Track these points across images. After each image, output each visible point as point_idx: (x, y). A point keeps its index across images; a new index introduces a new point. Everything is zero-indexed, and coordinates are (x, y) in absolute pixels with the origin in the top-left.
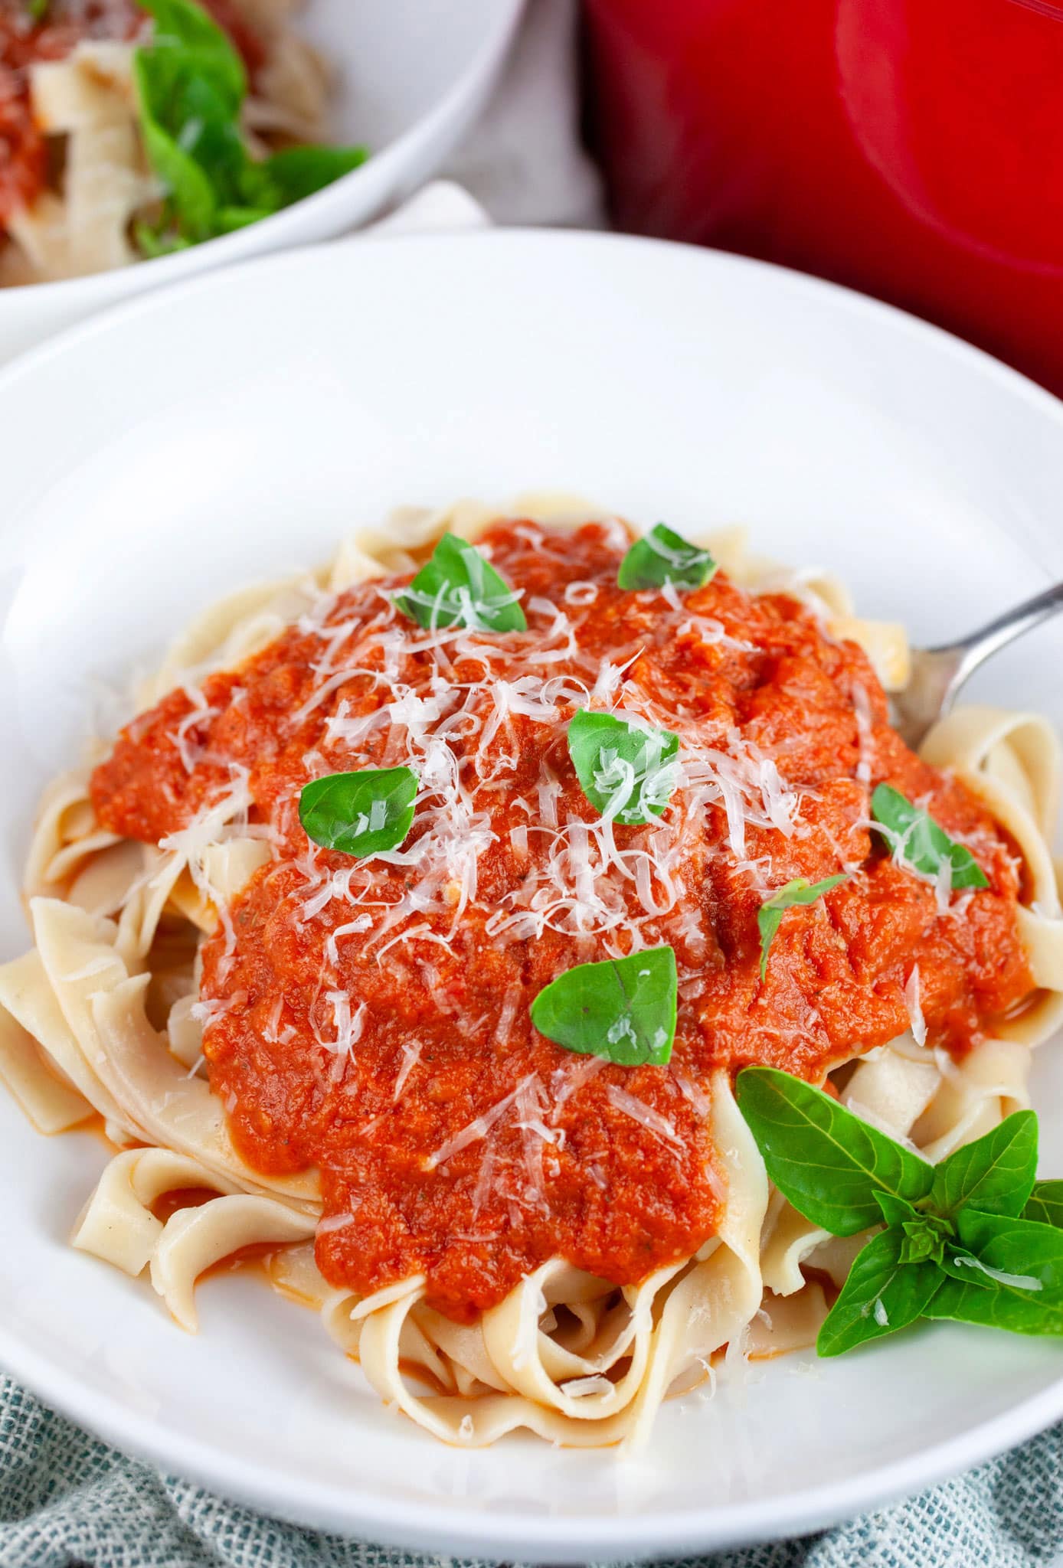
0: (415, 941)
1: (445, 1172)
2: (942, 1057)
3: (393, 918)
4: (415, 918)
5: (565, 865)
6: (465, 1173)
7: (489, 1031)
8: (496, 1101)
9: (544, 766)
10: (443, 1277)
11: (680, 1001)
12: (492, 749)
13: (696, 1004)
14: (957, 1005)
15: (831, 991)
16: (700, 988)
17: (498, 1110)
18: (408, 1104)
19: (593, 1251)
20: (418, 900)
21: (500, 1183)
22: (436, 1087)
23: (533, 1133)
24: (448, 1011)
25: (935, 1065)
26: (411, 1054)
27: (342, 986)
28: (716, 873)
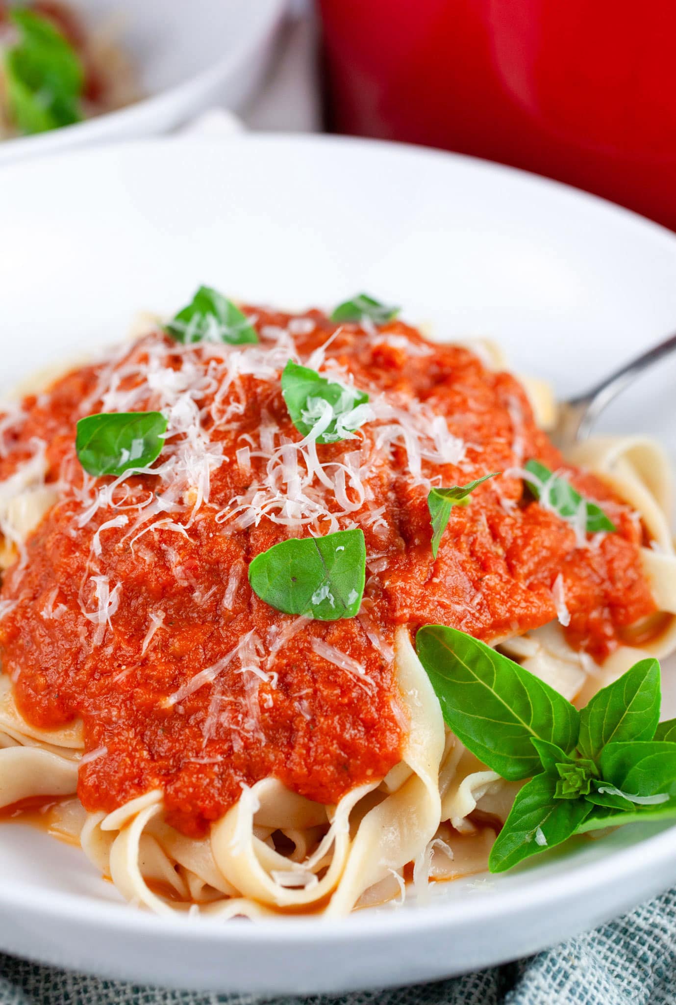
0: (161, 532)
1: (181, 710)
2: (585, 659)
3: (144, 516)
4: (162, 515)
5: (279, 478)
6: (197, 710)
7: (218, 600)
8: (223, 654)
9: (264, 412)
10: (177, 791)
11: (368, 574)
12: (226, 401)
13: (382, 576)
14: (594, 615)
15: (491, 579)
16: (384, 566)
17: (225, 661)
18: (153, 656)
19: (300, 769)
20: (165, 503)
21: (225, 718)
22: (176, 644)
23: (252, 675)
24: (186, 584)
25: (580, 667)
26: (157, 620)
27: (103, 572)
28: (399, 488)
